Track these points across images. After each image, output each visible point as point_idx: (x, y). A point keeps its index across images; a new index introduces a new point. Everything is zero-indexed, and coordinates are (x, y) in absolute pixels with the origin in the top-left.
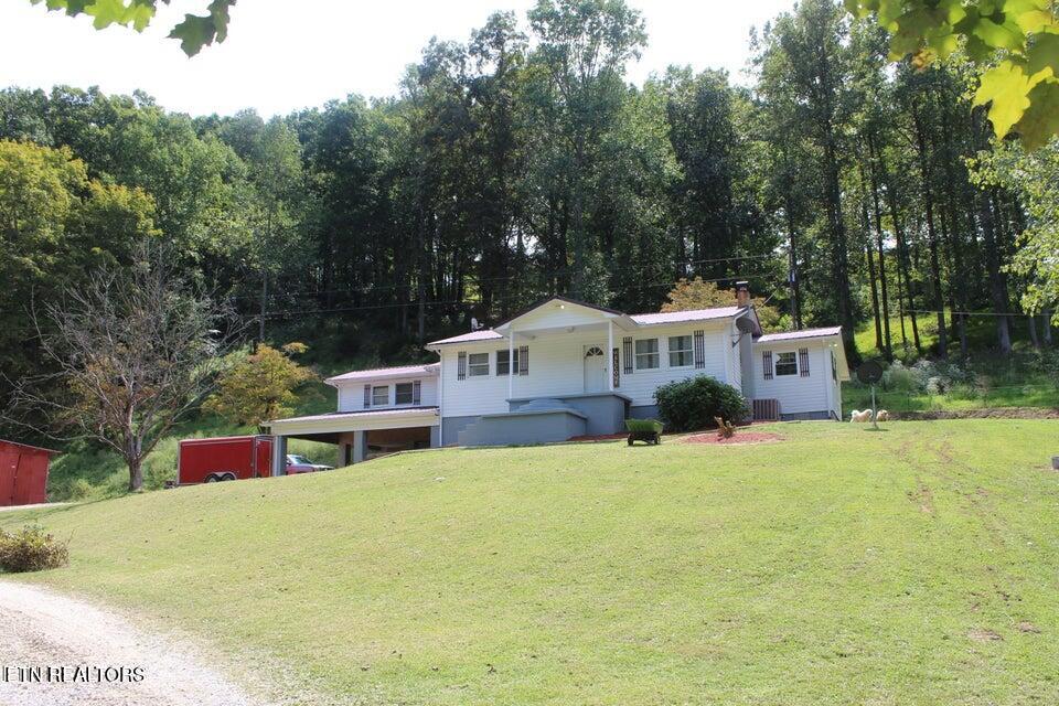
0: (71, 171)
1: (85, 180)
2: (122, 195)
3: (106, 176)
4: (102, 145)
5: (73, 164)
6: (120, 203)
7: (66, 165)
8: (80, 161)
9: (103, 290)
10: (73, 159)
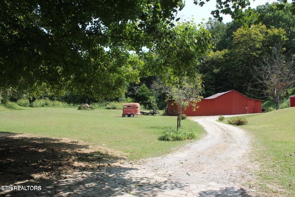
0: (262, 29)
1: (266, 30)
2: (276, 31)
3: (272, 27)
4: (271, 18)
5: (262, 26)
6: (276, 33)
7: (261, 27)
8: (264, 25)
9: (266, 60)
10: (262, 25)
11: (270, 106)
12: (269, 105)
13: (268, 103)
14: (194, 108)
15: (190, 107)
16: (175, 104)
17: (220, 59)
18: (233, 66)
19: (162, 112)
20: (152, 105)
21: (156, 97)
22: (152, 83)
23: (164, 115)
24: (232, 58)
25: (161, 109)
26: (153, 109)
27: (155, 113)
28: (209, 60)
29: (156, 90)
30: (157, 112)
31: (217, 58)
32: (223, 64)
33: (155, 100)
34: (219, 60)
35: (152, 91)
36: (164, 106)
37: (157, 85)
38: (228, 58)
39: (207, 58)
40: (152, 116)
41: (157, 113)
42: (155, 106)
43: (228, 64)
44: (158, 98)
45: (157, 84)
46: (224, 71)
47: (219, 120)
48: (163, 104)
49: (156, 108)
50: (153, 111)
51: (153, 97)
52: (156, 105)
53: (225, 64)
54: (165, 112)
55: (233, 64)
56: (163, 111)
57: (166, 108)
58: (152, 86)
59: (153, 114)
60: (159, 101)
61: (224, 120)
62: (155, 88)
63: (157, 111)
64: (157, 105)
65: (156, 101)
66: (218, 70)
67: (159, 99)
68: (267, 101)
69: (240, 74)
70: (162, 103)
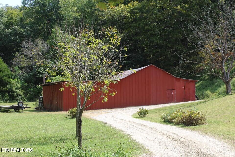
11: (206, 90)
12: (204, 87)
13: (201, 84)
14: (105, 95)
15: (97, 94)
16: (67, 89)
17: (125, 17)
18: (147, 28)
19: (33, 105)
20: (15, 94)
21: (21, 81)
22: (14, 57)
23: (37, 110)
24: (145, 15)
25: (31, 99)
26: (17, 100)
27: (20, 107)
28: (108, 19)
29: (21, 69)
30: (25, 106)
31: (121, 16)
32: (131, 25)
33: (19, 85)
34: (123, 19)
35: (14, 72)
36: (35, 96)
37: (22, 59)
38: (138, 15)
39: (104, 17)
40: (17, 114)
41: (25, 108)
42: (20, 95)
43: (139, 24)
44: (26, 81)
45: (22, 57)
46: (133, 35)
47: (139, 116)
48: (34, 91)
49: (22, 99)
50: (16, 104)
51: (16, 80)
52: (22, 94)
53: (134, 25)
54: (39, 105)
55: (146, 25)
56: (34, 103)
57: (40, 99)
58: (15, 61)
59: (17, 109)
60: (27, 87)
61: (148, 116)
62: (19, 66)
63: (24, 103)
64: (24, 94)
65: (22, 86)
66: (123, 34)
67: (26, 84)
68: (200, 81)
69: (157, 40)
70: (32, 89)
